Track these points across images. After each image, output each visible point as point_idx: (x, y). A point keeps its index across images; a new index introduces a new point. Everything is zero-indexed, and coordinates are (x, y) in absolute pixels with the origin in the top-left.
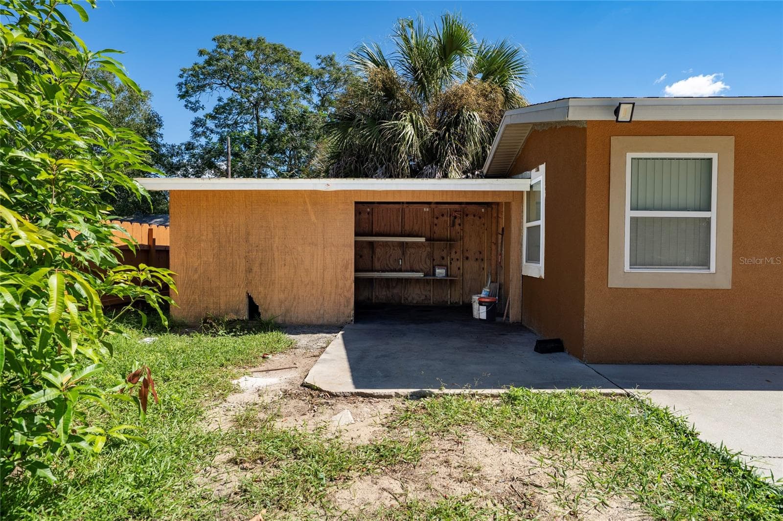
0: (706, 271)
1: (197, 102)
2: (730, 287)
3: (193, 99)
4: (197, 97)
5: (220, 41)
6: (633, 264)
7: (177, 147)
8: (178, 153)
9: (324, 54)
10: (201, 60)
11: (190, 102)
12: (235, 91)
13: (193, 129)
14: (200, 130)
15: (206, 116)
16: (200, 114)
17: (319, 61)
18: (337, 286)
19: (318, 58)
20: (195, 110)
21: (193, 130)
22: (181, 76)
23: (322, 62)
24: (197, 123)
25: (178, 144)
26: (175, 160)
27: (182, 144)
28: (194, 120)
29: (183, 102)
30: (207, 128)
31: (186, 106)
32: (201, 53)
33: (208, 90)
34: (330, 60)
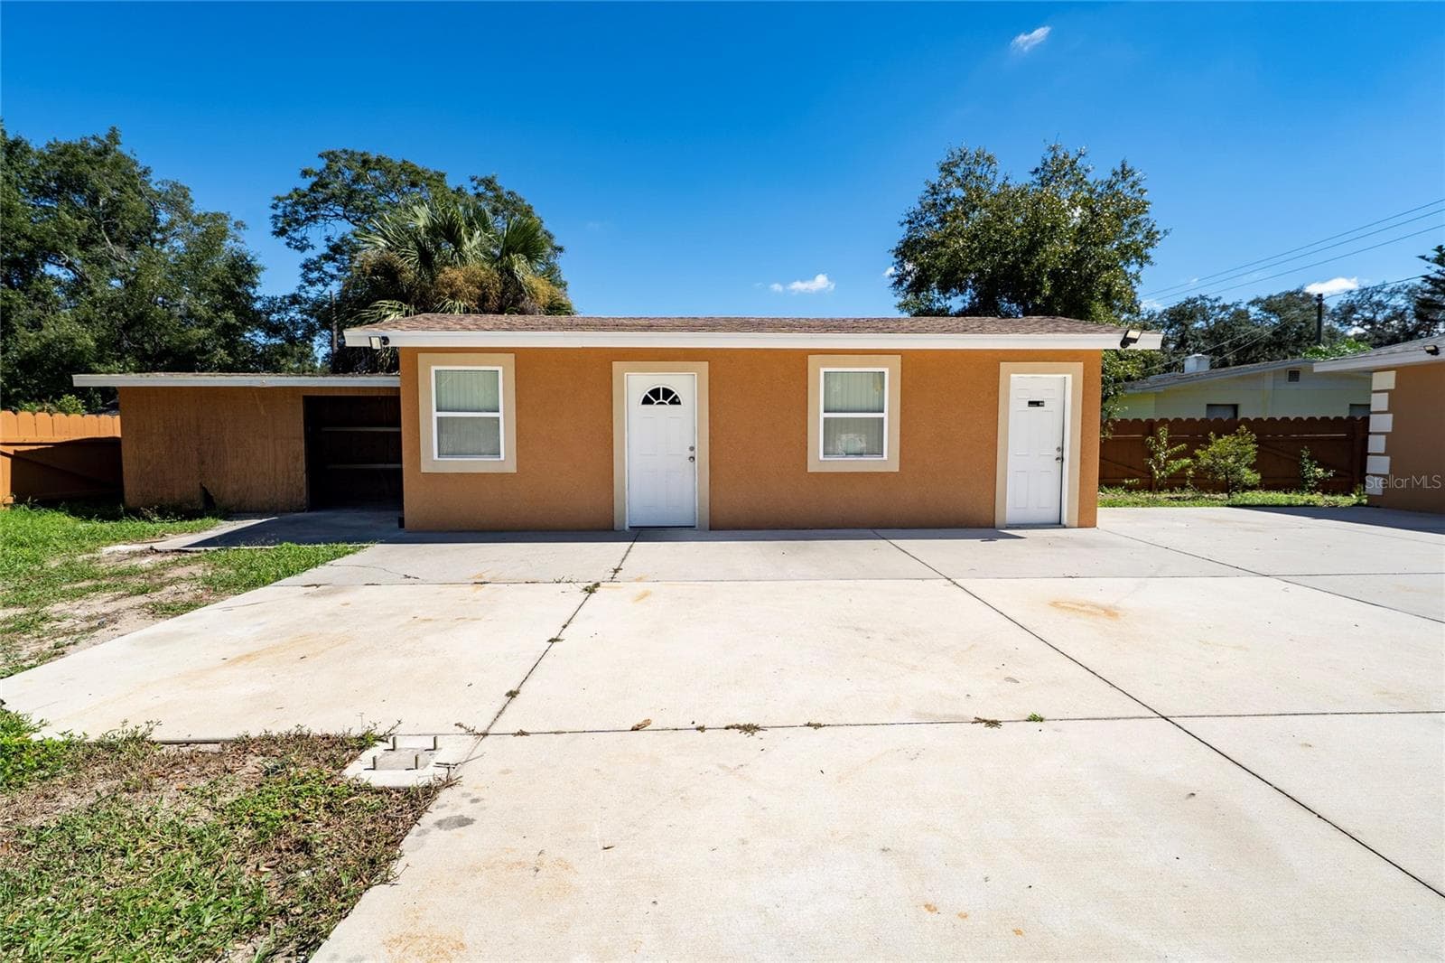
0: (498, 459)
1: (304, 238)
2: (515, 472)
3: (297, 235)
4: (304, 232)
5: (331, 157)
6: (439, 455)
7: (278, 300)
8: (280, 308)
9: (481, 176)
10: (305, 184)
11: (294, 239)
12: (355, 225)
13: (303, 274)
14: (315, 275)
15: (320, 258)
16: (312, 254)
17: (475, 183)
18: (289, 477)
19: (473, 180)
20: (302, 249)
21: (304, 276)
22: (275, 207)
23: (479, 185)
24: (308, 267)
25: (280, 296)
26: (274, 317)
27: (285, 297)
28: (303, 262)
29: (284, 240)
30: (325, 273)
31: (288, 244)
32: (305, 173)
33: (321, 221)
34: (488, 183)
